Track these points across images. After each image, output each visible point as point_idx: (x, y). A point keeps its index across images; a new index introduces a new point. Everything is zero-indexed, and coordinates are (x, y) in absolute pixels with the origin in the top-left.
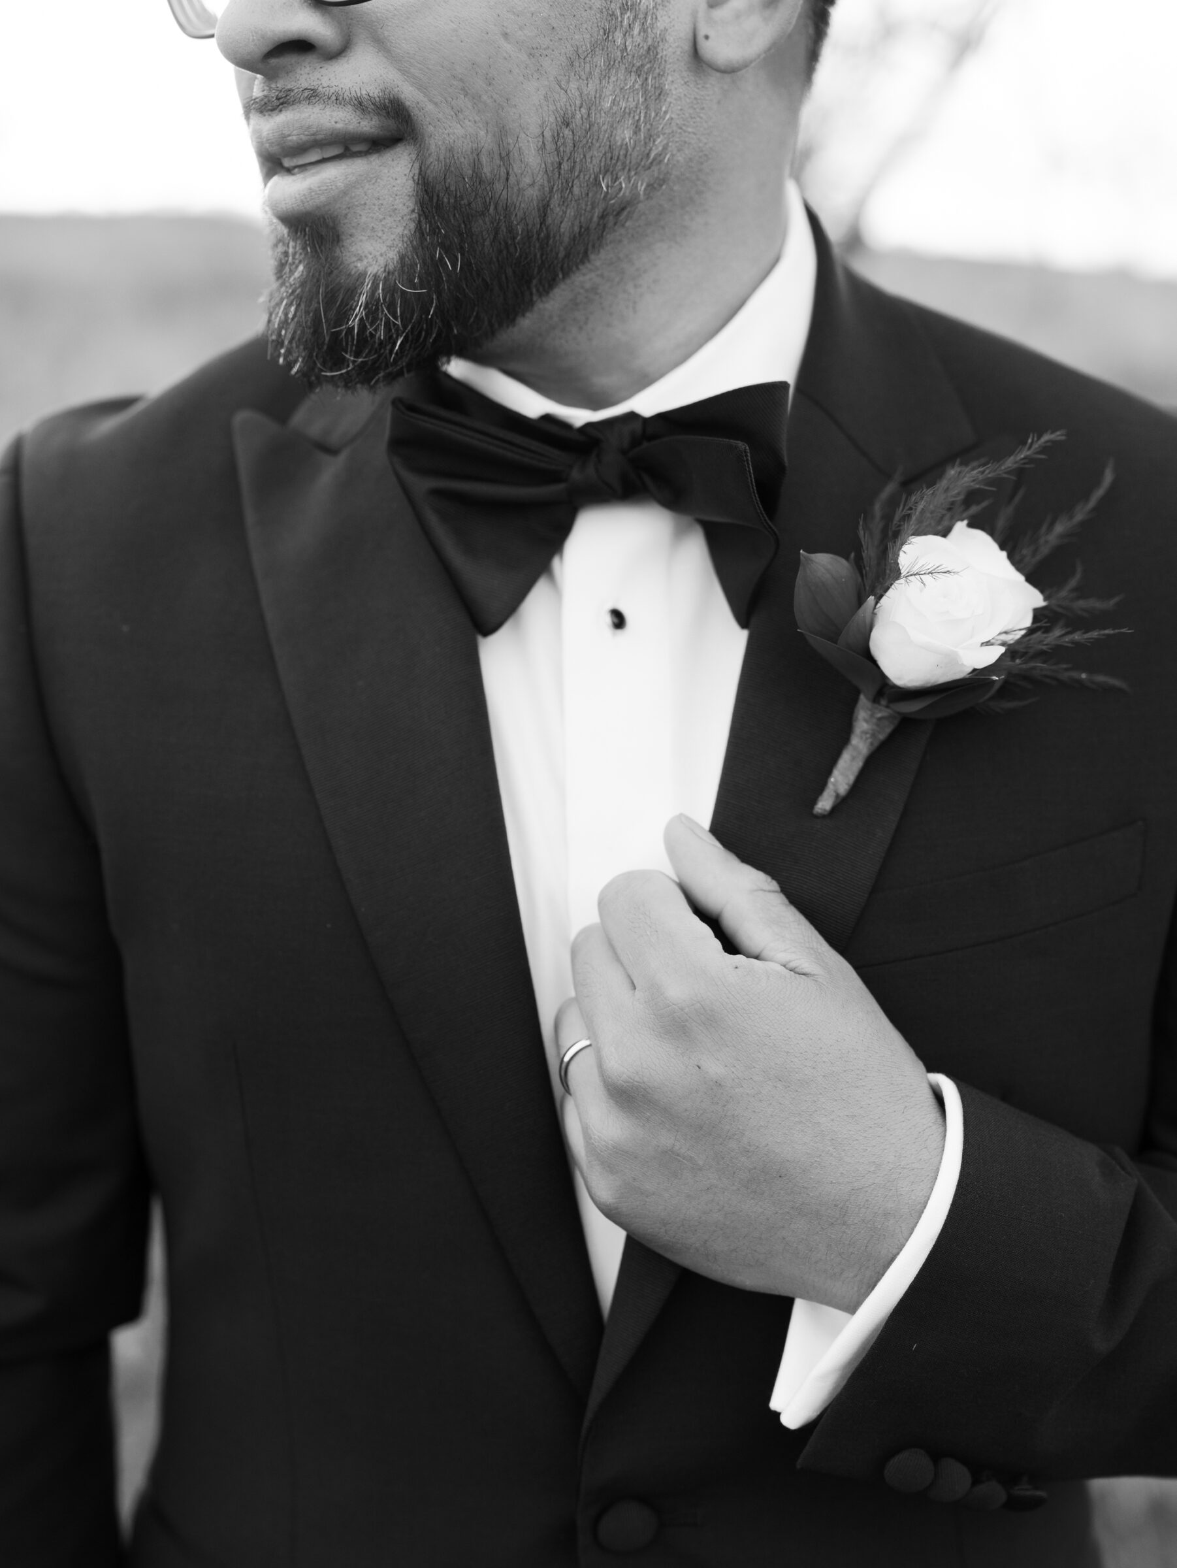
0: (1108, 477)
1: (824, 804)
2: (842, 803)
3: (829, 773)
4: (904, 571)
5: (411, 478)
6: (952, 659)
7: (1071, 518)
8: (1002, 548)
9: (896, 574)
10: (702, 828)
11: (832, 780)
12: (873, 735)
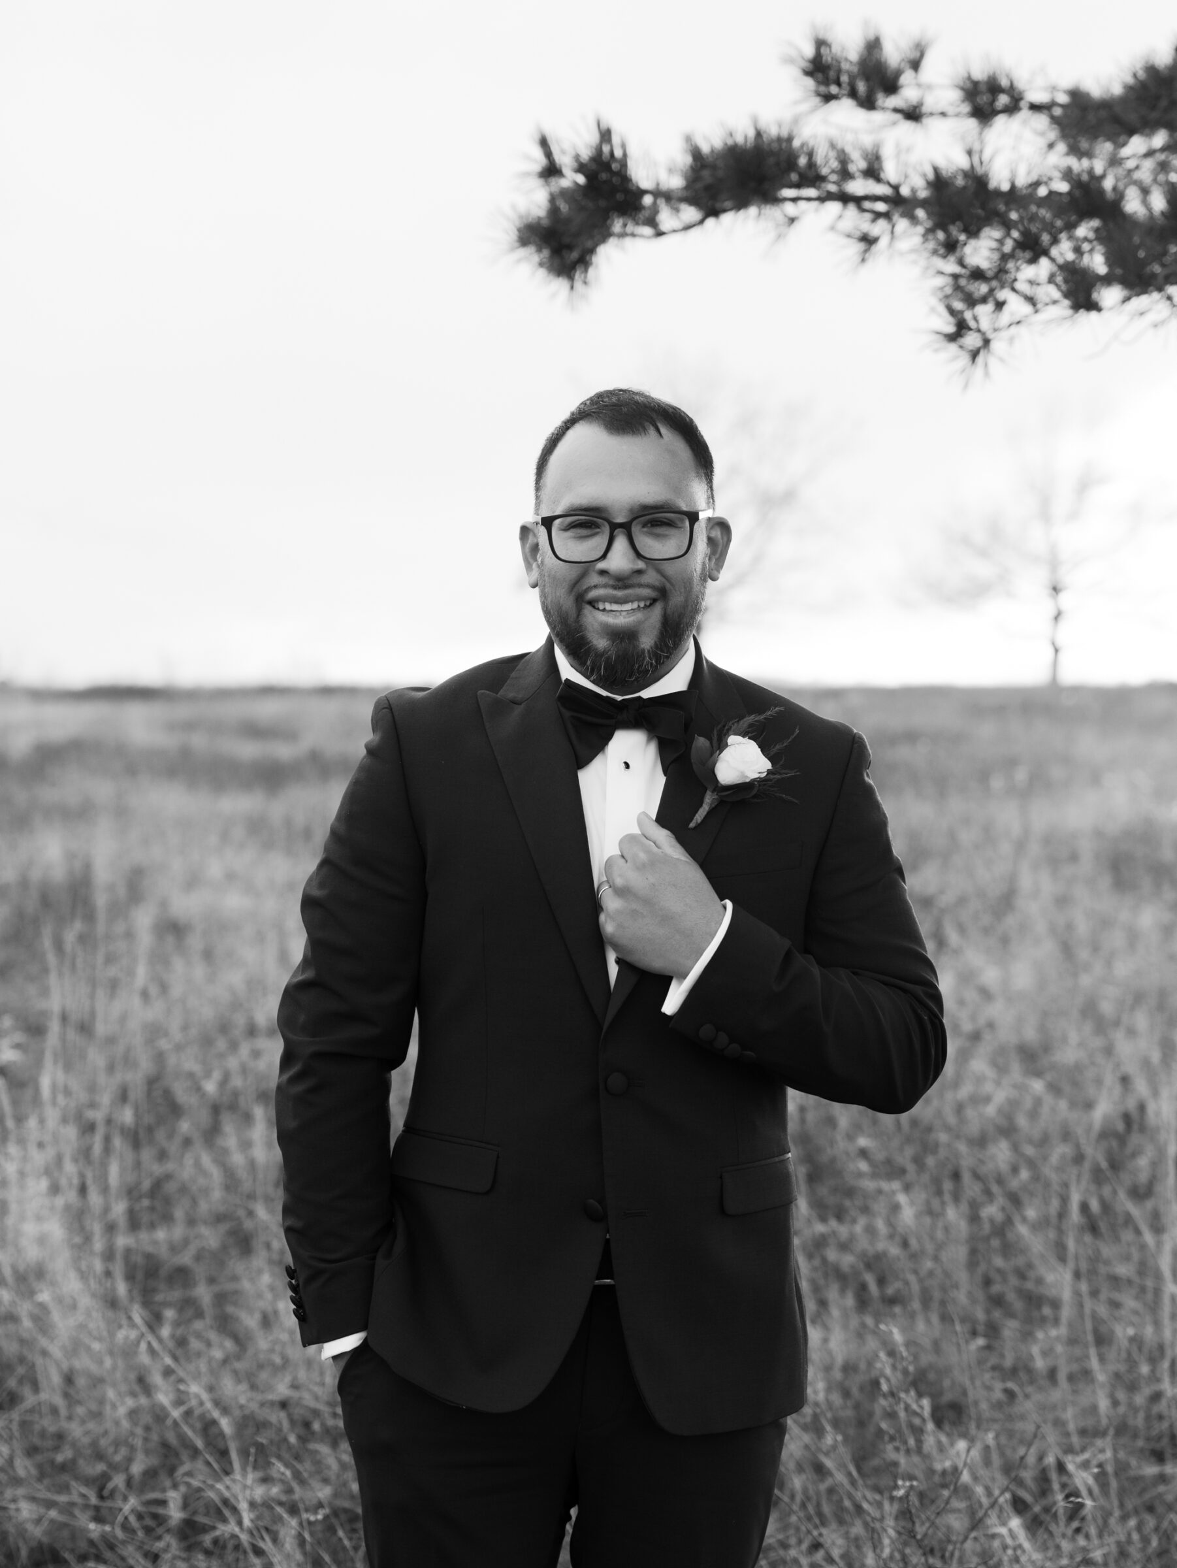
0: (797, 731)
1: (692, 825)
2: (698, 826)
3: (694, 815)
4: (729, 744)
5: (563, 710)
6: (743, 775)
7: (782, 744)
8: (759, 747)
9: (726, 745)
10: (652, 819)
11: (695, 817)
12: (711, 804)
